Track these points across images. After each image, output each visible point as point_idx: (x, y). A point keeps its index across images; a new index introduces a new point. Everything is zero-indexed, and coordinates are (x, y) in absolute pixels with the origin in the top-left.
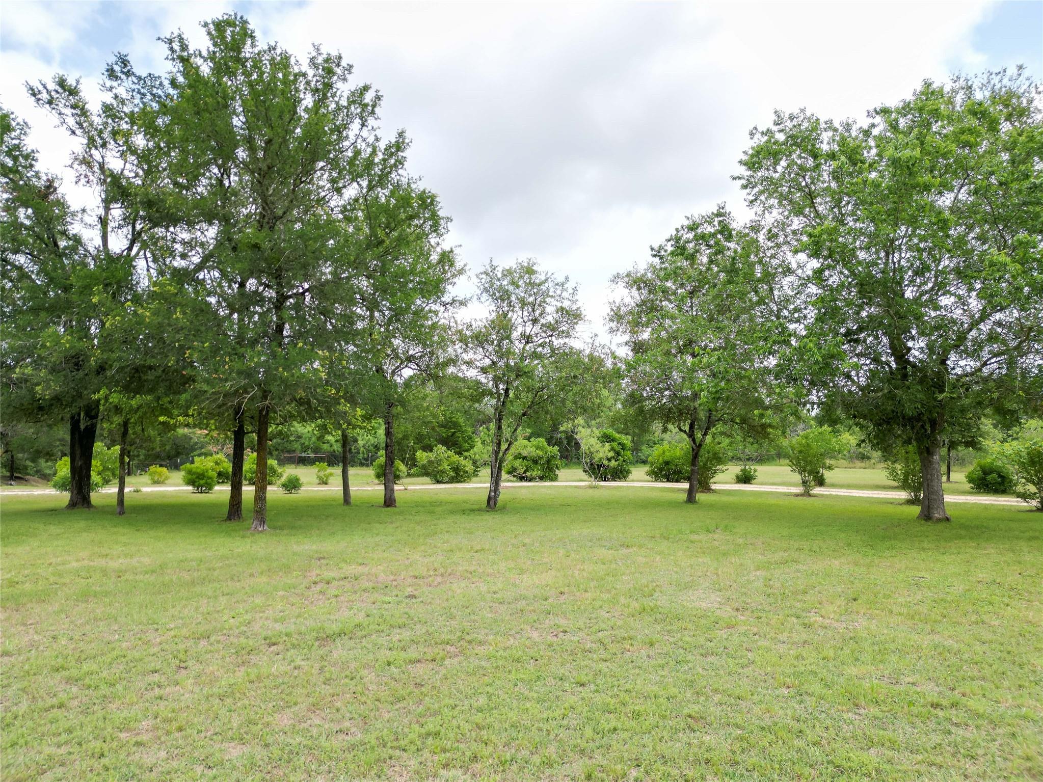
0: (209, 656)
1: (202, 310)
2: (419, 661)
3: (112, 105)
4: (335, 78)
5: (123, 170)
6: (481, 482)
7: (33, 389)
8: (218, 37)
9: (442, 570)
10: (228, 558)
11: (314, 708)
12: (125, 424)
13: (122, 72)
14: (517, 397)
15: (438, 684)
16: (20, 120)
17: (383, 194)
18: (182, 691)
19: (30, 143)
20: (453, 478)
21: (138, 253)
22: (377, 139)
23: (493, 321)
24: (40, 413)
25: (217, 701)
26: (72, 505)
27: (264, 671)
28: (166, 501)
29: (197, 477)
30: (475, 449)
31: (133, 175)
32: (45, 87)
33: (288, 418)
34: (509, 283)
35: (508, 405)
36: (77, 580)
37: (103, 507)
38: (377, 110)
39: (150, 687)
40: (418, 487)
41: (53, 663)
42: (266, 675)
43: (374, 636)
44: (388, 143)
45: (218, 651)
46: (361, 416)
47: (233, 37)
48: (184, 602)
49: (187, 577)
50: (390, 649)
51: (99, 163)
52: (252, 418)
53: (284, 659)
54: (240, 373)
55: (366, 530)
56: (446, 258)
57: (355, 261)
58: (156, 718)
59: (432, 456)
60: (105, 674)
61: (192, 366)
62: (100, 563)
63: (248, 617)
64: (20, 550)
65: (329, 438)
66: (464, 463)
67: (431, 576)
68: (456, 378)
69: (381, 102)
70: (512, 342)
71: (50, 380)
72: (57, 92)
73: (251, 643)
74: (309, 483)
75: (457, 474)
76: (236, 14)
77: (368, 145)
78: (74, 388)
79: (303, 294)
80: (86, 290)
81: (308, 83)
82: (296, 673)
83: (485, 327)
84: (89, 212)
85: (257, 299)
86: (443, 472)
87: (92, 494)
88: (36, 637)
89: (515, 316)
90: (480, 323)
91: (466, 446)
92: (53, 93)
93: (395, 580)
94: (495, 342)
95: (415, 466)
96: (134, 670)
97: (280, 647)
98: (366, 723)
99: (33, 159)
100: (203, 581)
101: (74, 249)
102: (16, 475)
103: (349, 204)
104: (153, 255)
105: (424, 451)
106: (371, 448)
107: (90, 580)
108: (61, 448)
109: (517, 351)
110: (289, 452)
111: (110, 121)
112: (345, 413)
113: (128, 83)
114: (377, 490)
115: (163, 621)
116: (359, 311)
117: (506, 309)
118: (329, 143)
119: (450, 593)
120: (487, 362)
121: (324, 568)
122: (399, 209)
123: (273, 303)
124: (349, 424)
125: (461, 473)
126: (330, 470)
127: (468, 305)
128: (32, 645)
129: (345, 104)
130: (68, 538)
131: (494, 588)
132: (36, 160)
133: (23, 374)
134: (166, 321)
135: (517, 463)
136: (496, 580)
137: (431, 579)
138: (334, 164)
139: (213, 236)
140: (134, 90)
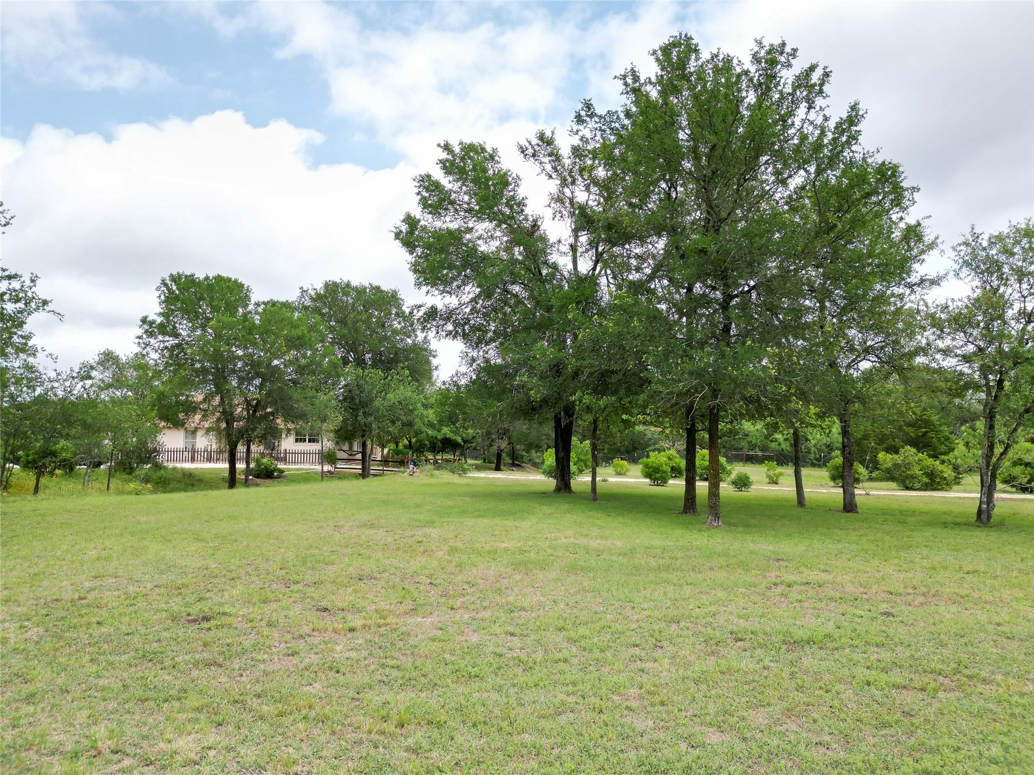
0: (680, 640)
1: (655, 317)
2: (905, 687)
3: (578, 146)
4: (779, 67)
5: (587, 201)
6: (965, 491)
7: (528, 393)
8: (665, 61)
9: (924, 590)
10: (688, 550)
11: (789, 712)
12: (595, 421)
13: (587, 115)
14: (1016, 390)
15: (932, 718)
16: (514, 175)
17: (832, 176)
18: (660, 669)
19: (521, 192)
20: (926, 484)
21: (601, 271)
22: (826, 119)
23: (977, 300)
24: (534, 413)
25: (693, 684)
26: (558, 490)
27: (734, 664)
28: (628, 491)
29: (653, 471)
30: (956, 452)
31: (596, 203)
32: (530, 144)
33: (738, 416)
34: (1000, 252)
35: (1003, 400)
36: (567, 554)
37: (580, 493)
38: (825, 88)
39: (634, 659)
40: (882, 493)
41: (556, 623)
42: (736, 669)
43: (847, 651)
44: (838, 120)
45: (688, 637)
46: (815, 414)
47: (678, 56)
48: (653, 586)
49: (653, 563)
50: (868, 668)
51: (569, 199)
52: (702, 416)
53: (752, 657)
54: (691, 373)
55: (825, 535)
56: (913, 233)
57: (803, 252)
58: (641, 688)
59: (898, 458)
60: (595, 640)
61: (647, 369)
62: (582, 541)
63: (713, 609)
64: (525, 524)
65: (778, 436)
66: (940, 467)
67: (909, 594)
68: (927, 368)
69: (830, 78)
70: (1005, 323)
71: (540, 385)
72: (538, 145)
73: (718, 634)
74: (759, 482)
75: (933, 480)
76: (681, 34)
77: (816, 127)
78: (556, 392)
79: (749, 291)
80: (563, 308)
81: (751, 80)
82: (766, 673)
83: (967, 307)
84: (563, 242)
85: (704, 300)
86: (913, 477)
87: (572, 481)
88: (542, 599)
89: (1010, 290)
90: (960, 304)
91: (943, 448)
92: (536, 147)
93: (866, 593)
94: (982, 324)
95: (878, 469)
96: (618, 641)
97: (747, 644)
98: (848, 742)
99: (523, 206)
100: (668, 568)
101: (553, 276)
102: (516, 462)
103: (796, 193)
104: (613, 272)
105: (887, 452)
106: (824, 448)
107: (577, 556)
108: (546, 441)
109: (1013, 332)
110: (736, 449)
111: (577, 160)
112: (797, 412)
113: (592, 124)
114: (835, 494)
115: (638, 601)
116: (807, 302)
117: (996, 283)
118: (774, 135)
119: (937, 618)
120: (971, 348)
121: (783, 570)
122: (853, 188)
123: (719, 304)
124: (802, 423)
125: (938, 480)
126: (779, 470)
127: (942, 284)
128: (540, 605)
129: (790, 90)
130: (557, 518)
131: (997, 619)
132: (525, 206)
133: (521, 381)
134: (625, 330)
135: (1017, 471)
136: (998, 609)
137: (910, 597)
138: (779, 155)
139: (663, 246)
140: (596, 129)
